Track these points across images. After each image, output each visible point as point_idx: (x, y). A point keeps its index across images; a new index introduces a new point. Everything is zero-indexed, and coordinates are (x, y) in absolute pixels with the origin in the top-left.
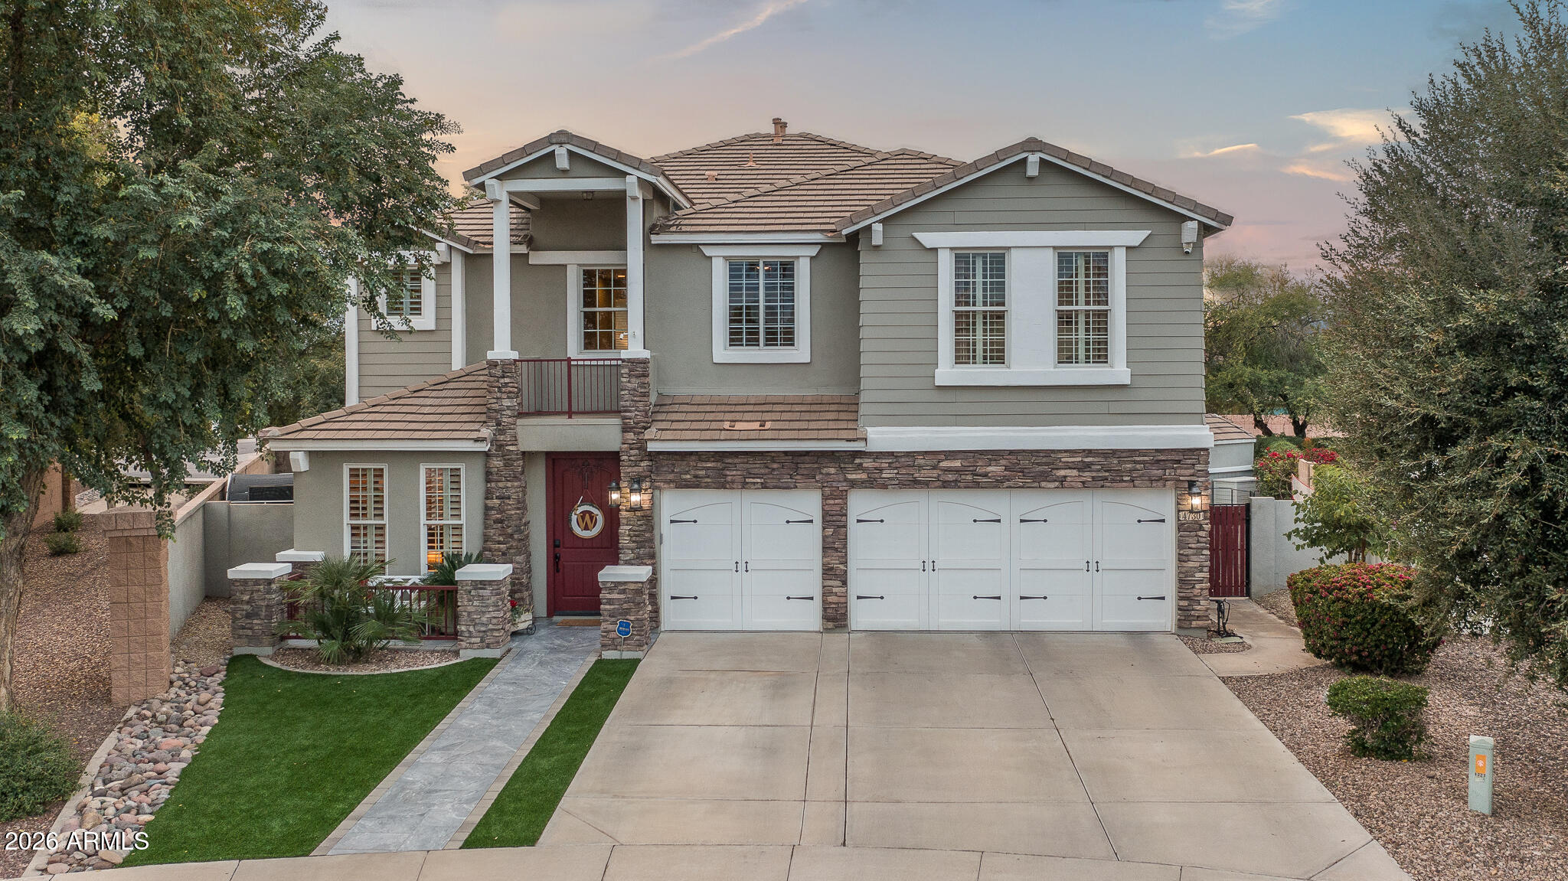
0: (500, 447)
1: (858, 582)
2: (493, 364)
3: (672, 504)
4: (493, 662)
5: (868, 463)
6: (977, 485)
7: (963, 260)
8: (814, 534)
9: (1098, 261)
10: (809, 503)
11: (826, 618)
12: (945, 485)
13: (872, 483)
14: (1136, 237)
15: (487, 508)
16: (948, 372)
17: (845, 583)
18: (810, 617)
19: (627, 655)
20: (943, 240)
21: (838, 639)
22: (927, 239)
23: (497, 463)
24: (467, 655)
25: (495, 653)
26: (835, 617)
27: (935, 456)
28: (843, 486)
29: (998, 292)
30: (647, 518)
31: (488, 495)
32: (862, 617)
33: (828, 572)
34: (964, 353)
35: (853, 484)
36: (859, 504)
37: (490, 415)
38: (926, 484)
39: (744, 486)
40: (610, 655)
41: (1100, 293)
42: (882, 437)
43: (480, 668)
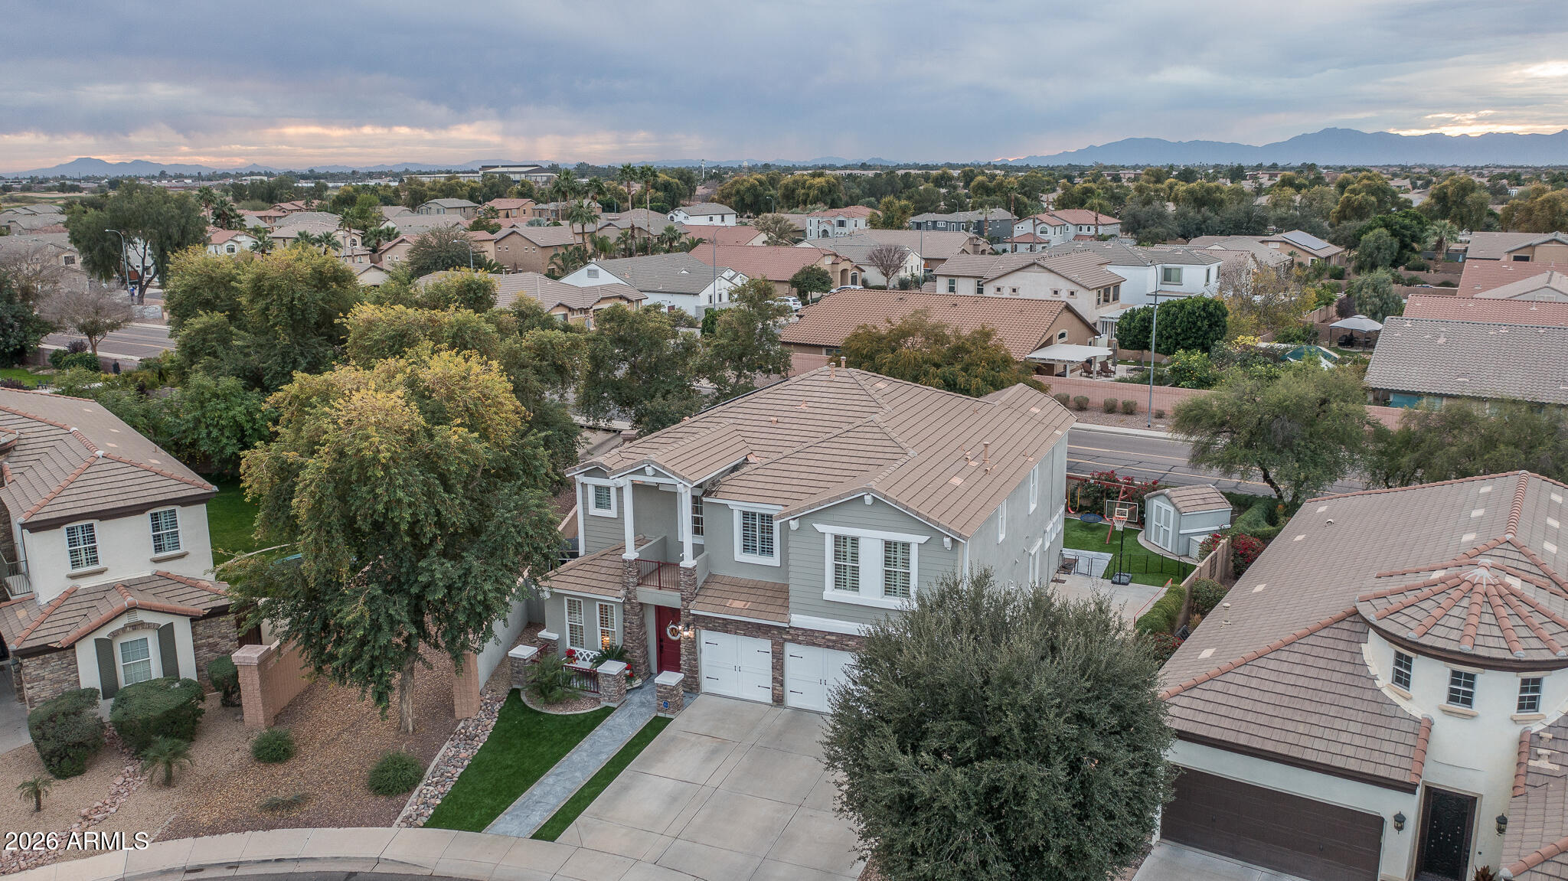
0: (629, 600)
1: (789, 684)
2: (624, 561)
3: (705, 636)
4: (614, 709)
5: (792, 631)
6: (844, 650)
7: (838, 539)
8: (768, 660)
9: (906, 546)
10: (766, 644)
11: (774, 700)
12: (828, 647)
13: (793, 641)
14: (923, 539)
15: (624, 627)
16: (831, 593)
17: (782, 685)
18: (767, 697)
19: (668, 716)
20: (829, 530)
21: (780, 710)
22: (820, 527)
23: (628, 607)
24: (604, 704)
25: (615, 705)
26: (779, 700)
27: (825, 634)
28: (781, 641)
29: (855, 557)
30: (693, 643)
31: (625, 620)
32: (792, 701)
33: (774, 679)
34: (838, 584)
35: (786, 640)
36: (790, 649)
37: (625, 585)
38: (820, 646)
39: (736, 633)
40: (661, 714)
41: (906, 563)
42: (798, 620)
43: (607, 711)
